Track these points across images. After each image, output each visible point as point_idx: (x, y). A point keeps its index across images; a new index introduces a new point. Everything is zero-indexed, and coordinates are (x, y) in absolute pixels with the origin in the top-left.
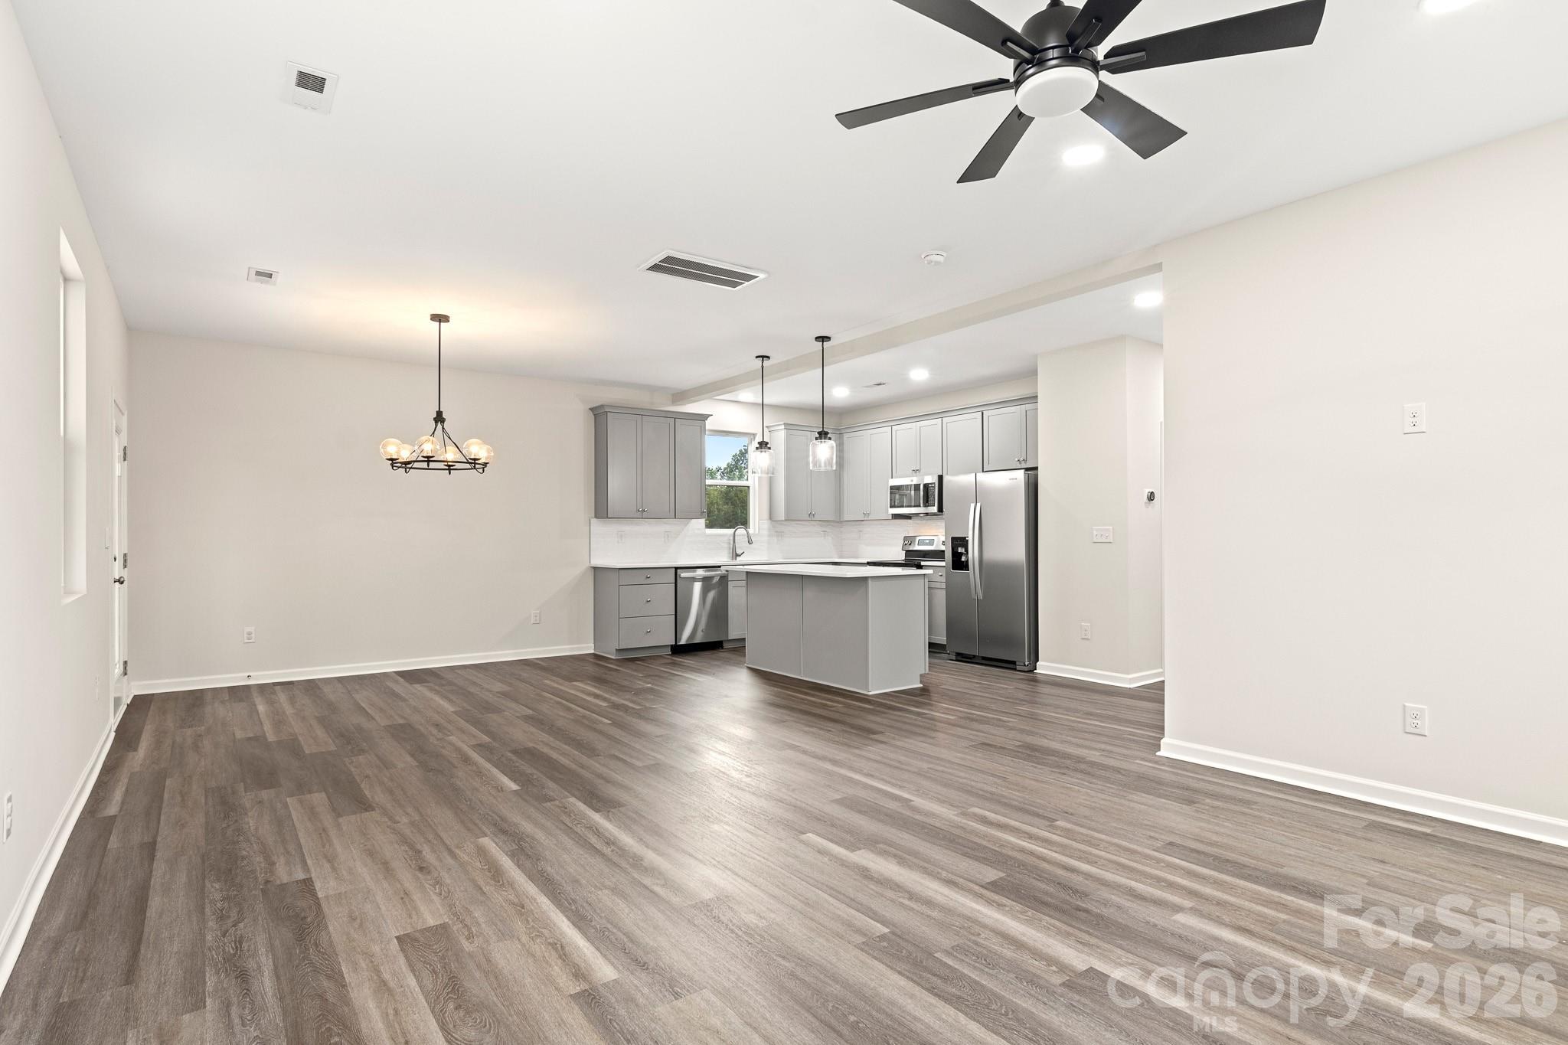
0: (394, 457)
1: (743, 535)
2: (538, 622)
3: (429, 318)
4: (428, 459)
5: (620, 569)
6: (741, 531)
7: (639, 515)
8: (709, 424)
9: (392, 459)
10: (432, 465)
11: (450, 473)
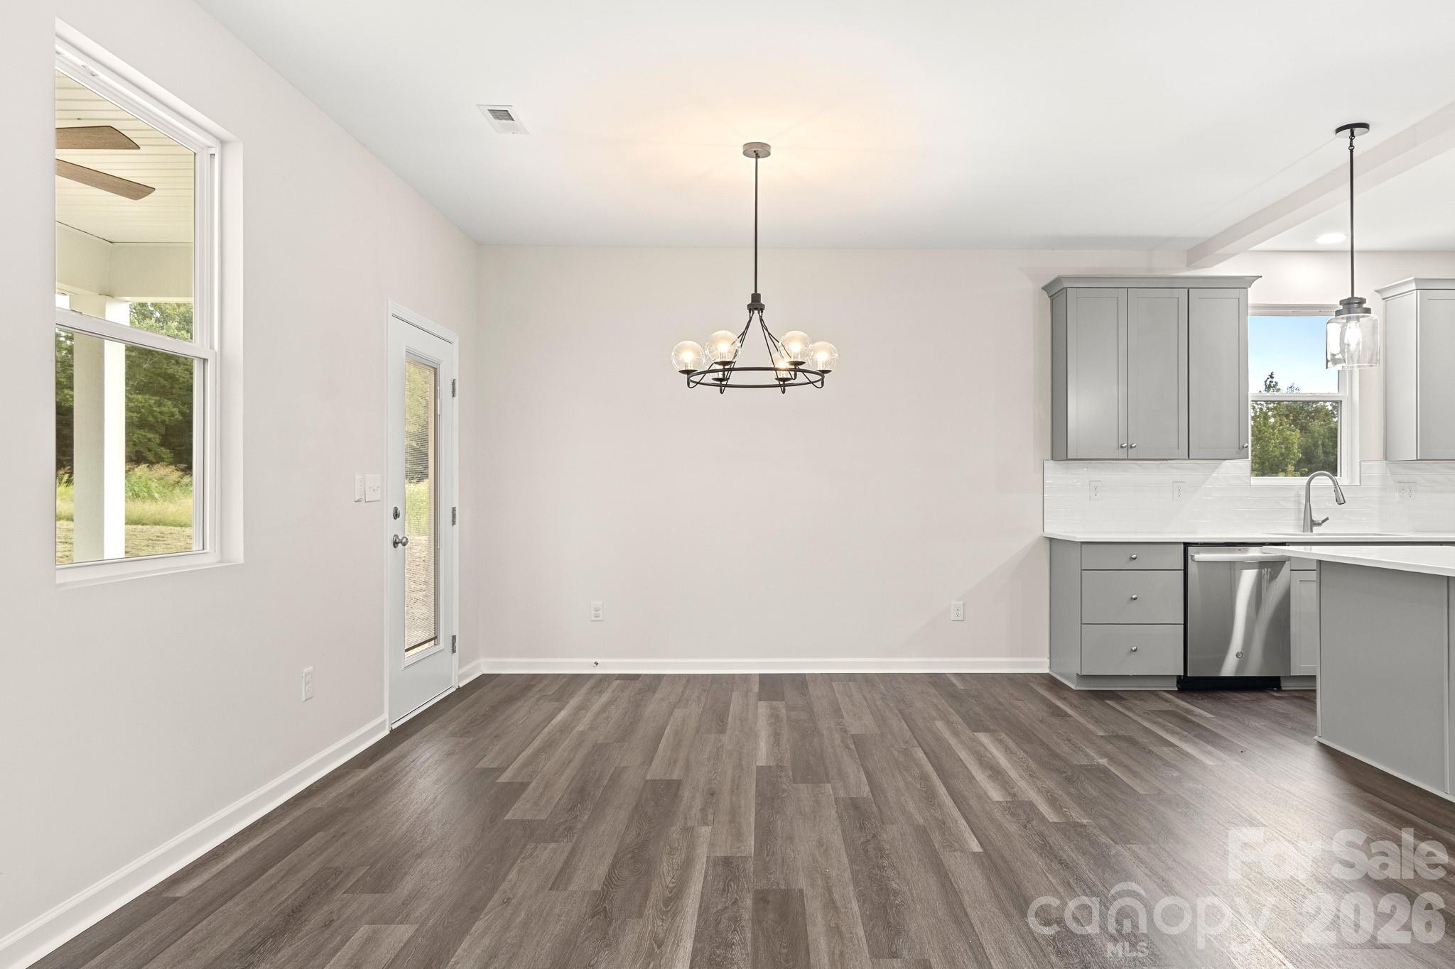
0: (689, 368)
1: (1328, 487)
2: (961, 619)
3: (741, 150)
5: (1082, 543)
6: (1322, 481)
7: (1122, 453)
8: (1254, 295)
9: (688, 372)
11: (784, 392)
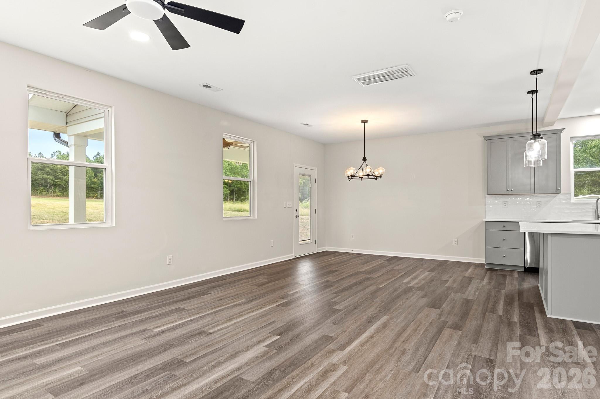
2: (456, 244)
4: (368, 175)
7: (508, 193)
8: (563, 135)
10: (370, 177)
